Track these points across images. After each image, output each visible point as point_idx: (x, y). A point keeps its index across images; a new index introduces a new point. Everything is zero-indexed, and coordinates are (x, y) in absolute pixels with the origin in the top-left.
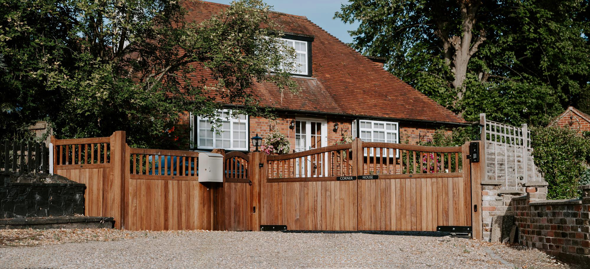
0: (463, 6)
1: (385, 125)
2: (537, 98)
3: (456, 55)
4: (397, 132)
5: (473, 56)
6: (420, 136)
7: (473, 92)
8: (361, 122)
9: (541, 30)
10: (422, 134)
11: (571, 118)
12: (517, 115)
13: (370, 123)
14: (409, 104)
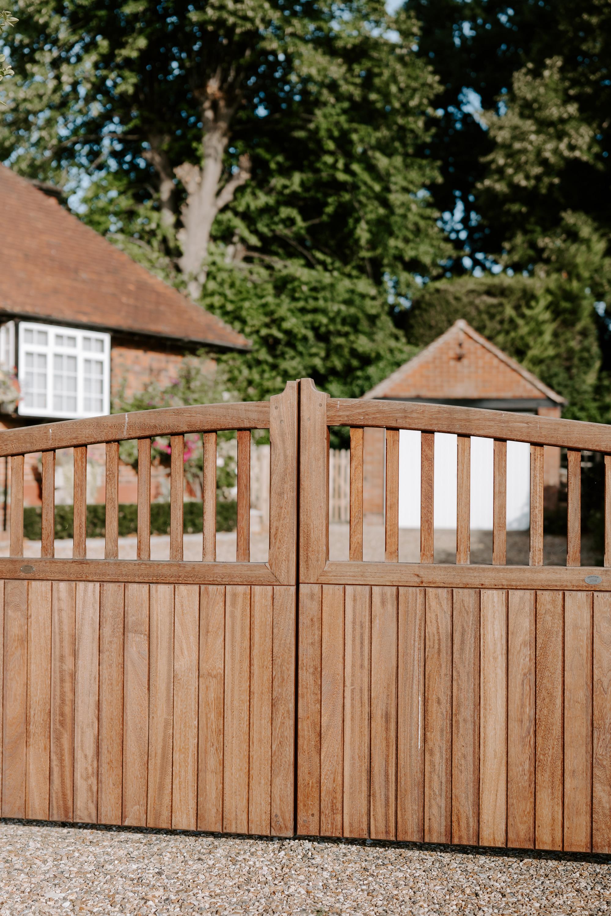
0: (207, 104)
1: (80, 341)
2: (348, 302)
3: (187, 205)
4: (105, 357)
5: (223, 210)
6: (151, 370)
7: (221, 284)
8: (27, 330)
9: (356, 167)
10: (155, 365)
11: (460, 345)
12: (310, 334)
13: (45, 333)
14: (129, 293)
